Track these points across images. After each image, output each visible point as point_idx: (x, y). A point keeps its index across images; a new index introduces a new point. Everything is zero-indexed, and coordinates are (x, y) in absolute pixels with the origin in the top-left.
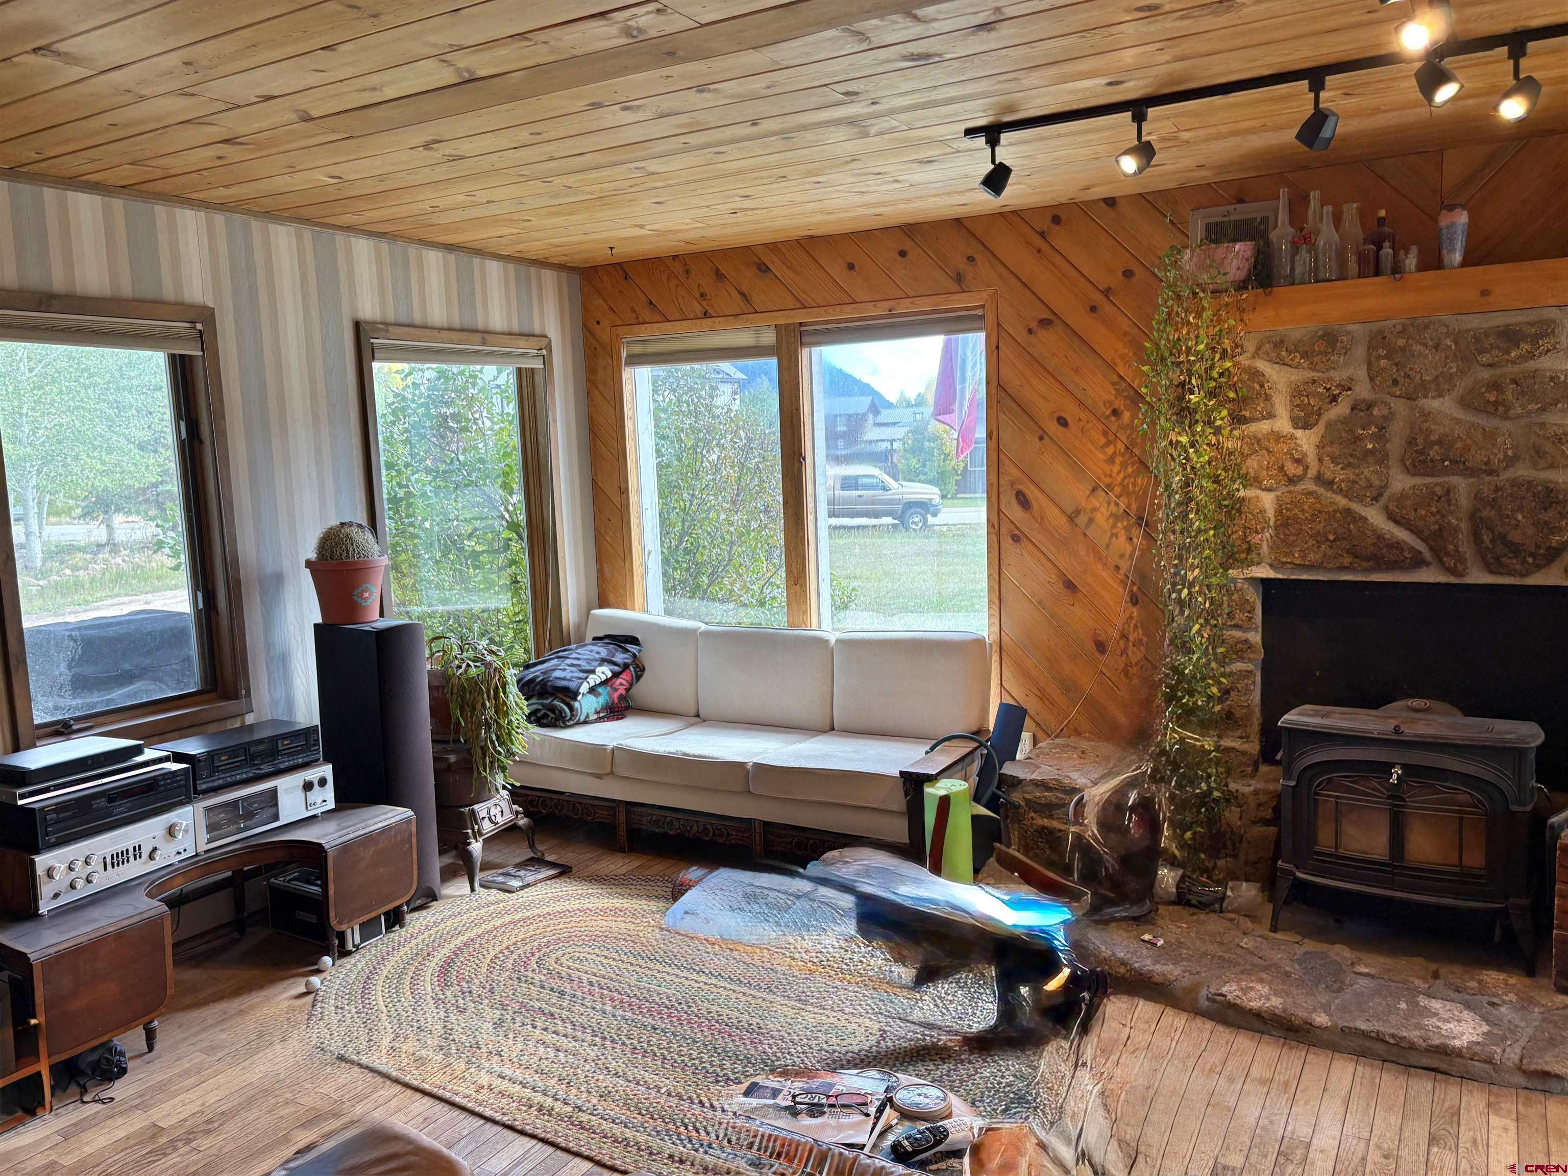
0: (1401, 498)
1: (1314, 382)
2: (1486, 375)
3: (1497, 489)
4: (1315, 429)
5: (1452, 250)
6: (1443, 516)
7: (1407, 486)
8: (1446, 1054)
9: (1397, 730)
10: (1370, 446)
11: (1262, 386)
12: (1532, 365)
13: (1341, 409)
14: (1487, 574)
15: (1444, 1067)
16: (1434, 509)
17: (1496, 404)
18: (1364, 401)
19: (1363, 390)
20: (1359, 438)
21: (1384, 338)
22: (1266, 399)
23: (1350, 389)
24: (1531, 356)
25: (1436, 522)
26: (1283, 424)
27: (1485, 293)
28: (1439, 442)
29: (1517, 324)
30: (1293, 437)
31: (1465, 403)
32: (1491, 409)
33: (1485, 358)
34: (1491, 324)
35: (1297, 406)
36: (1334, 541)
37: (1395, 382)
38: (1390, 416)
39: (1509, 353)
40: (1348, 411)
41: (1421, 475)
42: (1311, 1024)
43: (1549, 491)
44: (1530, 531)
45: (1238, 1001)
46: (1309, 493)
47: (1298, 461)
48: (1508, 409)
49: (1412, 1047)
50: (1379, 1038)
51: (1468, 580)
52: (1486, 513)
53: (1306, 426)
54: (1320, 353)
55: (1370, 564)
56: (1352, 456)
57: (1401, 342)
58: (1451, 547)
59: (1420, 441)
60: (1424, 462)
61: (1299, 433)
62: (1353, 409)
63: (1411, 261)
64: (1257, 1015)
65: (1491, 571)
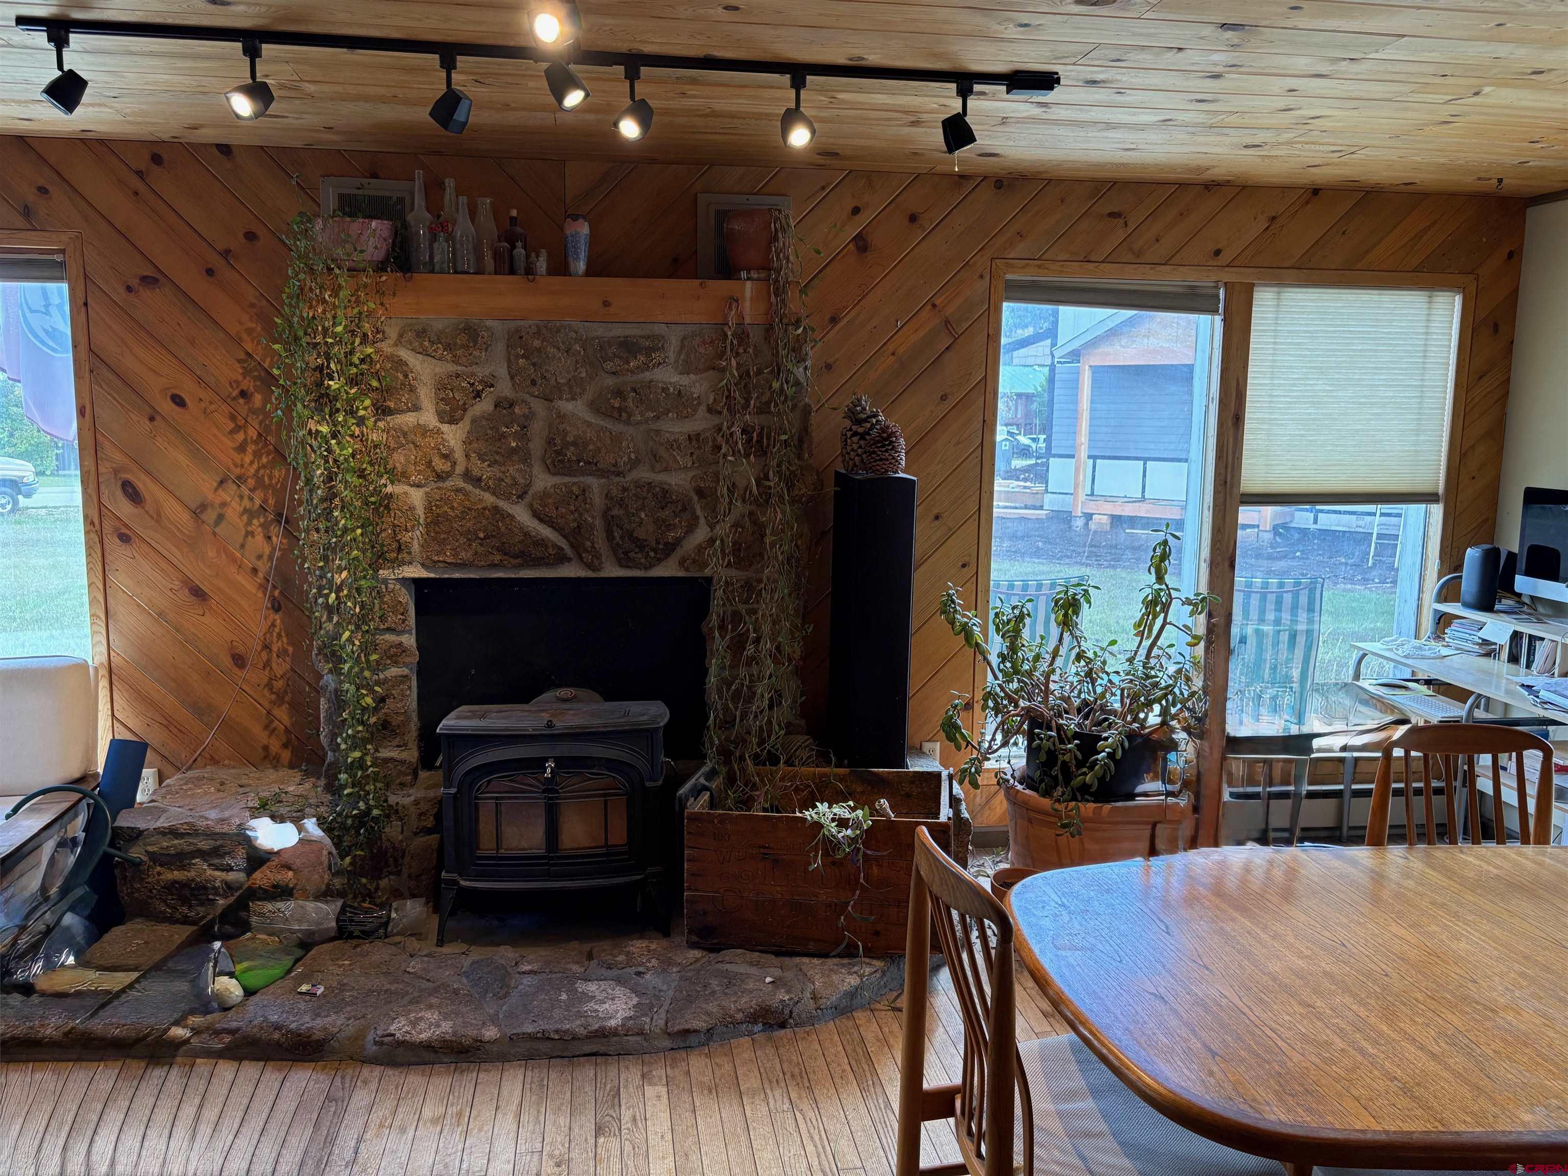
0: (545, 495)
1: (458, 375)
2: (610, 381)
3: (625, 489)
4: (460, 424)
5: (577, 259)
6: (581, 515)
7: (549, 485)
8: (605, 1036)
9: (550, 725)
10: (514, 444)
11: (406, 376)
12: (647, 375)
13: (484, 406)
14: (618, 568)
15: (602, 1049)
16: (572, 508)
17: (620, 410)
18: (506, 398)
19: (505, 388)
20: (503, 436)
21: (521, 337)
22: (411, 391)
23: (492, 386)
24: (645, 367)
25: (575, 520)
26: (428, 417)
27: (606, 304)
28: (574, 444)
29: (634, 337)
30: (439, 432)
31: (595, 407)
32: (616, 415)
33: (609, 366)
34: (612, 334)
35: (442, 399)
36: (485, 538)
37: (534, 383)
38: (530, 416)
39: (628, 363)
40: (491, 408)
41: (559, 474)
42: (481, 1041)
43: (665, 492)
44: (651, 528)
45: (408, 1038)
46: (458, 490)
47: (445, 457)
48: (630, 415)
49: (575, 1038)
50: (545, 1037)
51: (604, 574)
52: (616, 512)
53: (452, 421)
54: (463, 346)
55: (518, 561)
56: (497, 453)
57: (537, 343)
58: (588, 544)
59: (558, 441)
60: (561, 461)
61: (445, 428)
62: (496, 406)
63: (542, 265)
64: (427, 1046)
65: (621, 565)
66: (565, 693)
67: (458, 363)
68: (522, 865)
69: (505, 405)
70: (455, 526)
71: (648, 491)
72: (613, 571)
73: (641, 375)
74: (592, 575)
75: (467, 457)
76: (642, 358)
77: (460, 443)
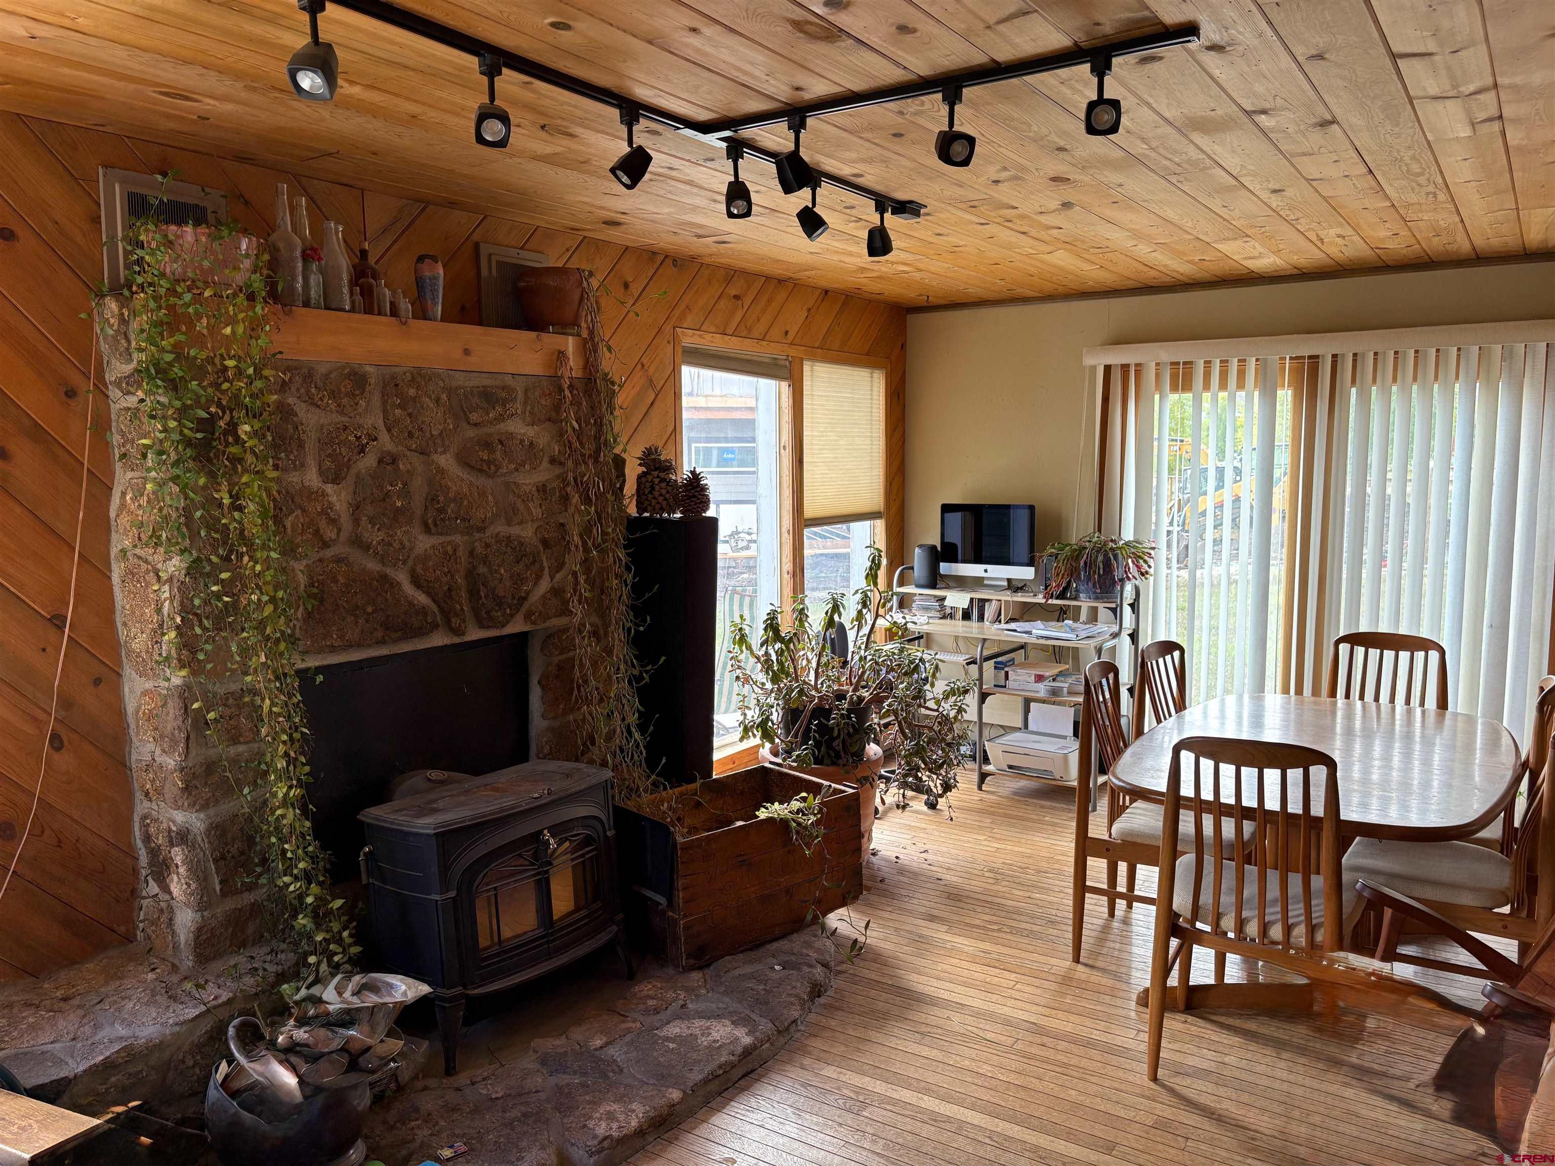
0: (423, 559)
1: (345, 428)
3: (487, 546)
4: (345, 484)
7: (428, 547)
10: (399, 504)
11: (296, 429)
13: (368, 462)
14: (479, 630)
16: (446, 569)
17: (489, 463)
18: (389, 453)
19: (386, 441)
20: (387, 494)
21: (396, 385)
22: (299, 446)
23: (376, 439)
24: (501, 418)
25: (447, 583)
26: (312, 478)
28: (453, 500)
29: (491, 387)
30: (324, 494)
31: (464, 461)
34: (473, 384)
36: (372, 613)
37: (411, 435)
38: (411, 472)
40: (375, 464)
42: (673, 1105)
43: (520, 545)
44: (508, 584)
47: (332, 522)
51: (468, 638)
53: (336, 480)
54: (347, 394)
56: (384, 515)
60: (443, 520)
61: (329, 488)
62: (379, 462)
65: (482, 626)
66: (435, 774)
67: (342, 413)
68: (524, 952)
69: (388, 460)
70: (340, 602)
71: (507, 545)
72: (475, 634)
73: (498, 427)
74: (457, 640)
75: (356, 521)
76: (499, 409)
77: (345, 505)
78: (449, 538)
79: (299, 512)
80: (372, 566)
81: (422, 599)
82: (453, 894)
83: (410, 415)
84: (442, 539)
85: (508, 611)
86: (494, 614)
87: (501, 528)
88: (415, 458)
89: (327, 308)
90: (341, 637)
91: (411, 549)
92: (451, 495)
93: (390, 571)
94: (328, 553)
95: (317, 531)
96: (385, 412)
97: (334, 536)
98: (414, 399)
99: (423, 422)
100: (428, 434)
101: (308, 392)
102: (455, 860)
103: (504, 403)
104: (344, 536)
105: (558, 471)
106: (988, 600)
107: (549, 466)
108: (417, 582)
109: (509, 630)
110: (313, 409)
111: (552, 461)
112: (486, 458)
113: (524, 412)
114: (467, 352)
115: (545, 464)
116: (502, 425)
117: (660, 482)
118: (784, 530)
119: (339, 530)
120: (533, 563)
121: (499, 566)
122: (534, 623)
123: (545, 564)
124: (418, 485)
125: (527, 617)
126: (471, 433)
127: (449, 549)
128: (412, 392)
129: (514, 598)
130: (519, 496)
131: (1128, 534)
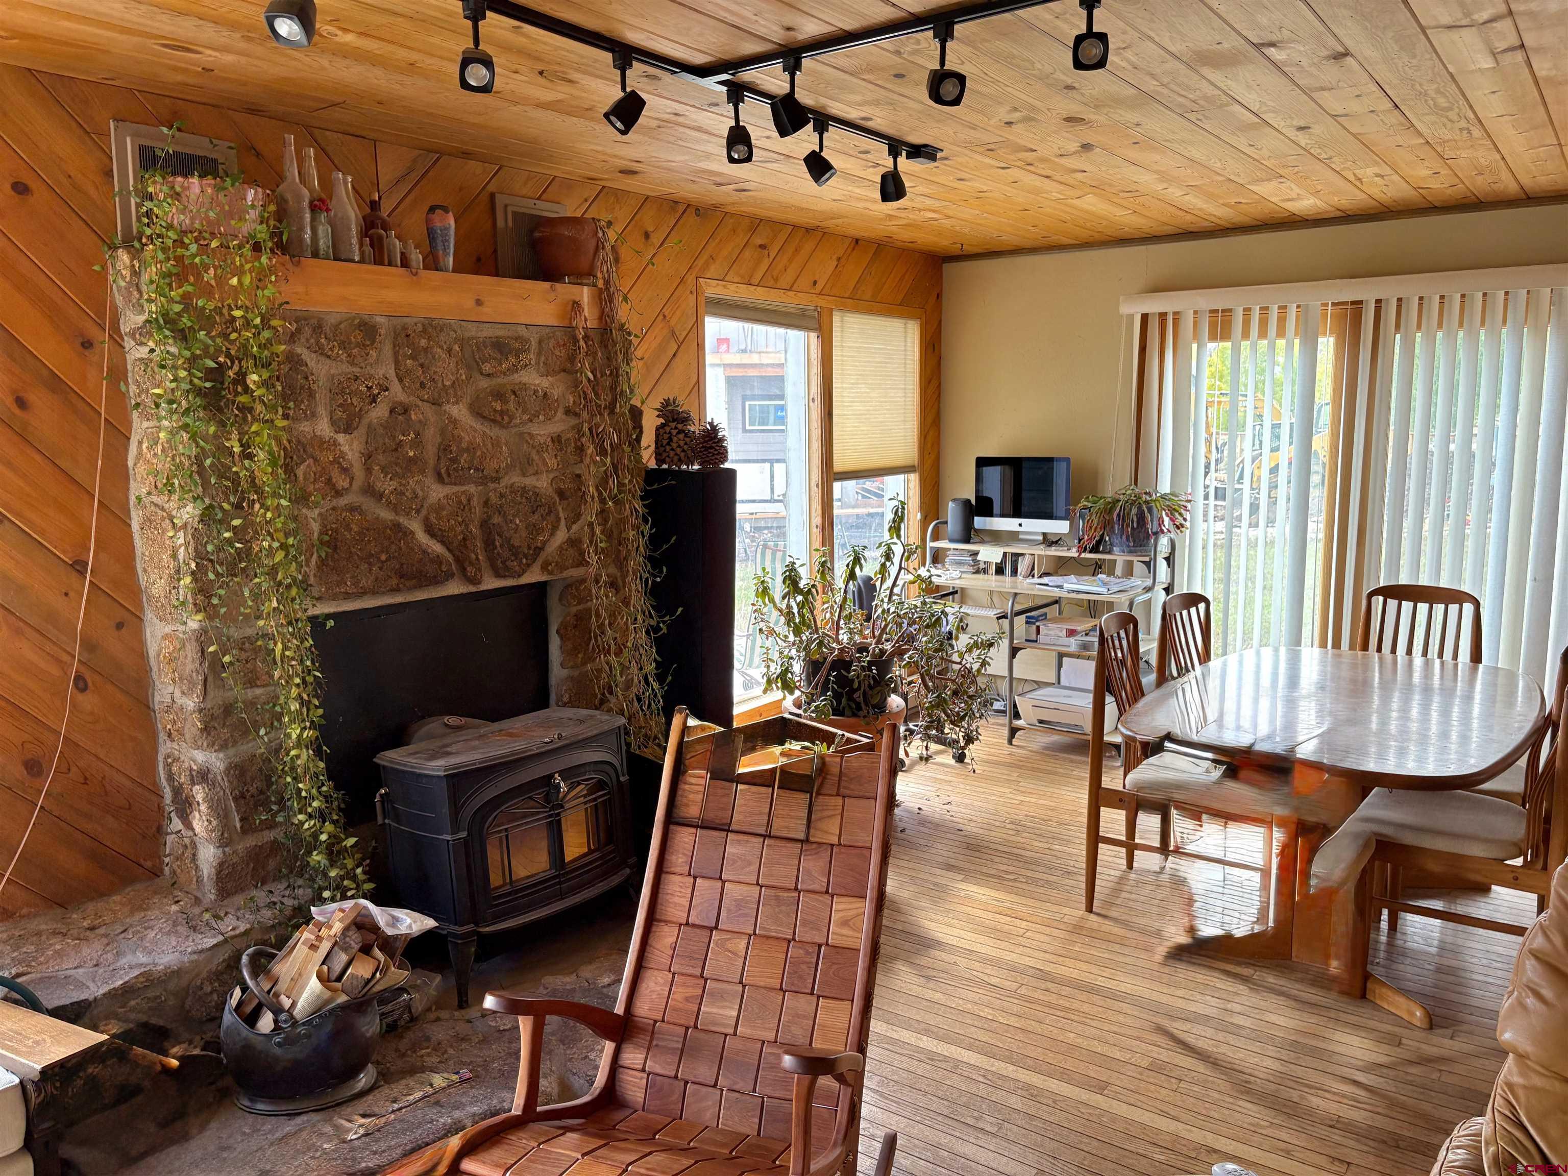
0: (438, 508)
1: (356, 378)
3: (502, 496)
4: (355, 433)
5: (446, 252)
6: (467, 526)
7: (441, 495)
9: (560, 737)
10: (411, 454)
11: (306, 378)
12: (518, 378)
13: (379, 413)
14: (494, 579)
16: (460, 519)
17: (502, 413)
18: (400, 403)
19: (397, 392)
20: (400, 444)
21: (407, 336)
22: (310, 396)
23: (387, 389)
24: (515, 369)
25: (462, 532)
26: (324, 428)
28: (467, 450)
29: (504, 338)
30: (335, 443)
31: (477, 412)
32: (499, 418)
33: (487, 368)
34: (485, 334)
35: (341, 405)
36: (387, 560)
38: (423, 423)
39: (501, 364)
40: (387, 414)
41: (455, 484)
44: (524, 534)
47: (345, 470)
48: (512, 418)
51: (484, 587)
53: (348, 429)
54: (358, 345)
55: (413, 582)
56: (396, 464)
58: (473, 556)
59: (454, 448)
60: (455, 470)
61: (341, 438)
62: (391, 412)
65: (498, 575)
66: (452, 720)
67: (352, 364)
68: (536, 892)
69: (400, 410)
70: (353, 550)
71: (522, 496)
72: (491, 583)
73: (512, 377)
74: (472, 589)
75: (368, 470)
76: (513, 360)
77: (357, 454)
78: (464, 488)
79: (311, 460)
80: (386, 515)
81: (437, 548)
82: (463, 834)
83: (422, 366)
84: (455, 489)
85: (524, 561)
86: (509, 563)
87: (515, 479)
88: (428, 409)
89: (337, 259)
90: (356, 584)
91: (424, 499)
92: (464, 445)
93: (403, 520)
94: (343, 501)
95: (329, 481)
96: (397, 363)
97: (346, 484)
98: (425, 350)
99: (435, 373)
100: (440, 385)
101: (317, 342)
102: (465, 802)
103: (517, 353)
104: (357, 484)
105: (573, 421)
106: (1022, 555)
107: (564, 417)
108: (430, 530)
109: (526, 579)
110: (322, 359)
111: (568, 412)
112: (499, 408)
113: (538, 363)
114: (479, 303)
115: (560, 414)
116: (516, 376)
117: (678, 433)
118: (813, 484)
119: (352, 479)
120: (550, 512)
121: (514, 516)
122: (551, 573)
123: (561, 515)
124: (431, 436)
125: (544, 568)
126: (484, 383)
127: (464, 500)
128: (423, 342)
129: (529, 548)
130: (533, 447)
131: (1165, 487)
